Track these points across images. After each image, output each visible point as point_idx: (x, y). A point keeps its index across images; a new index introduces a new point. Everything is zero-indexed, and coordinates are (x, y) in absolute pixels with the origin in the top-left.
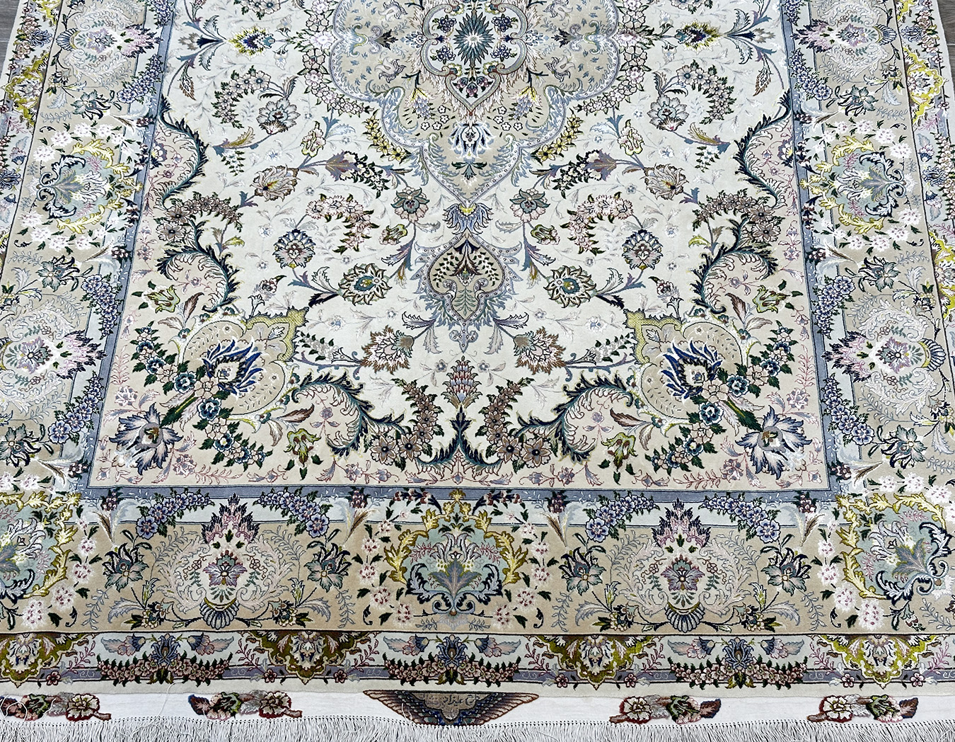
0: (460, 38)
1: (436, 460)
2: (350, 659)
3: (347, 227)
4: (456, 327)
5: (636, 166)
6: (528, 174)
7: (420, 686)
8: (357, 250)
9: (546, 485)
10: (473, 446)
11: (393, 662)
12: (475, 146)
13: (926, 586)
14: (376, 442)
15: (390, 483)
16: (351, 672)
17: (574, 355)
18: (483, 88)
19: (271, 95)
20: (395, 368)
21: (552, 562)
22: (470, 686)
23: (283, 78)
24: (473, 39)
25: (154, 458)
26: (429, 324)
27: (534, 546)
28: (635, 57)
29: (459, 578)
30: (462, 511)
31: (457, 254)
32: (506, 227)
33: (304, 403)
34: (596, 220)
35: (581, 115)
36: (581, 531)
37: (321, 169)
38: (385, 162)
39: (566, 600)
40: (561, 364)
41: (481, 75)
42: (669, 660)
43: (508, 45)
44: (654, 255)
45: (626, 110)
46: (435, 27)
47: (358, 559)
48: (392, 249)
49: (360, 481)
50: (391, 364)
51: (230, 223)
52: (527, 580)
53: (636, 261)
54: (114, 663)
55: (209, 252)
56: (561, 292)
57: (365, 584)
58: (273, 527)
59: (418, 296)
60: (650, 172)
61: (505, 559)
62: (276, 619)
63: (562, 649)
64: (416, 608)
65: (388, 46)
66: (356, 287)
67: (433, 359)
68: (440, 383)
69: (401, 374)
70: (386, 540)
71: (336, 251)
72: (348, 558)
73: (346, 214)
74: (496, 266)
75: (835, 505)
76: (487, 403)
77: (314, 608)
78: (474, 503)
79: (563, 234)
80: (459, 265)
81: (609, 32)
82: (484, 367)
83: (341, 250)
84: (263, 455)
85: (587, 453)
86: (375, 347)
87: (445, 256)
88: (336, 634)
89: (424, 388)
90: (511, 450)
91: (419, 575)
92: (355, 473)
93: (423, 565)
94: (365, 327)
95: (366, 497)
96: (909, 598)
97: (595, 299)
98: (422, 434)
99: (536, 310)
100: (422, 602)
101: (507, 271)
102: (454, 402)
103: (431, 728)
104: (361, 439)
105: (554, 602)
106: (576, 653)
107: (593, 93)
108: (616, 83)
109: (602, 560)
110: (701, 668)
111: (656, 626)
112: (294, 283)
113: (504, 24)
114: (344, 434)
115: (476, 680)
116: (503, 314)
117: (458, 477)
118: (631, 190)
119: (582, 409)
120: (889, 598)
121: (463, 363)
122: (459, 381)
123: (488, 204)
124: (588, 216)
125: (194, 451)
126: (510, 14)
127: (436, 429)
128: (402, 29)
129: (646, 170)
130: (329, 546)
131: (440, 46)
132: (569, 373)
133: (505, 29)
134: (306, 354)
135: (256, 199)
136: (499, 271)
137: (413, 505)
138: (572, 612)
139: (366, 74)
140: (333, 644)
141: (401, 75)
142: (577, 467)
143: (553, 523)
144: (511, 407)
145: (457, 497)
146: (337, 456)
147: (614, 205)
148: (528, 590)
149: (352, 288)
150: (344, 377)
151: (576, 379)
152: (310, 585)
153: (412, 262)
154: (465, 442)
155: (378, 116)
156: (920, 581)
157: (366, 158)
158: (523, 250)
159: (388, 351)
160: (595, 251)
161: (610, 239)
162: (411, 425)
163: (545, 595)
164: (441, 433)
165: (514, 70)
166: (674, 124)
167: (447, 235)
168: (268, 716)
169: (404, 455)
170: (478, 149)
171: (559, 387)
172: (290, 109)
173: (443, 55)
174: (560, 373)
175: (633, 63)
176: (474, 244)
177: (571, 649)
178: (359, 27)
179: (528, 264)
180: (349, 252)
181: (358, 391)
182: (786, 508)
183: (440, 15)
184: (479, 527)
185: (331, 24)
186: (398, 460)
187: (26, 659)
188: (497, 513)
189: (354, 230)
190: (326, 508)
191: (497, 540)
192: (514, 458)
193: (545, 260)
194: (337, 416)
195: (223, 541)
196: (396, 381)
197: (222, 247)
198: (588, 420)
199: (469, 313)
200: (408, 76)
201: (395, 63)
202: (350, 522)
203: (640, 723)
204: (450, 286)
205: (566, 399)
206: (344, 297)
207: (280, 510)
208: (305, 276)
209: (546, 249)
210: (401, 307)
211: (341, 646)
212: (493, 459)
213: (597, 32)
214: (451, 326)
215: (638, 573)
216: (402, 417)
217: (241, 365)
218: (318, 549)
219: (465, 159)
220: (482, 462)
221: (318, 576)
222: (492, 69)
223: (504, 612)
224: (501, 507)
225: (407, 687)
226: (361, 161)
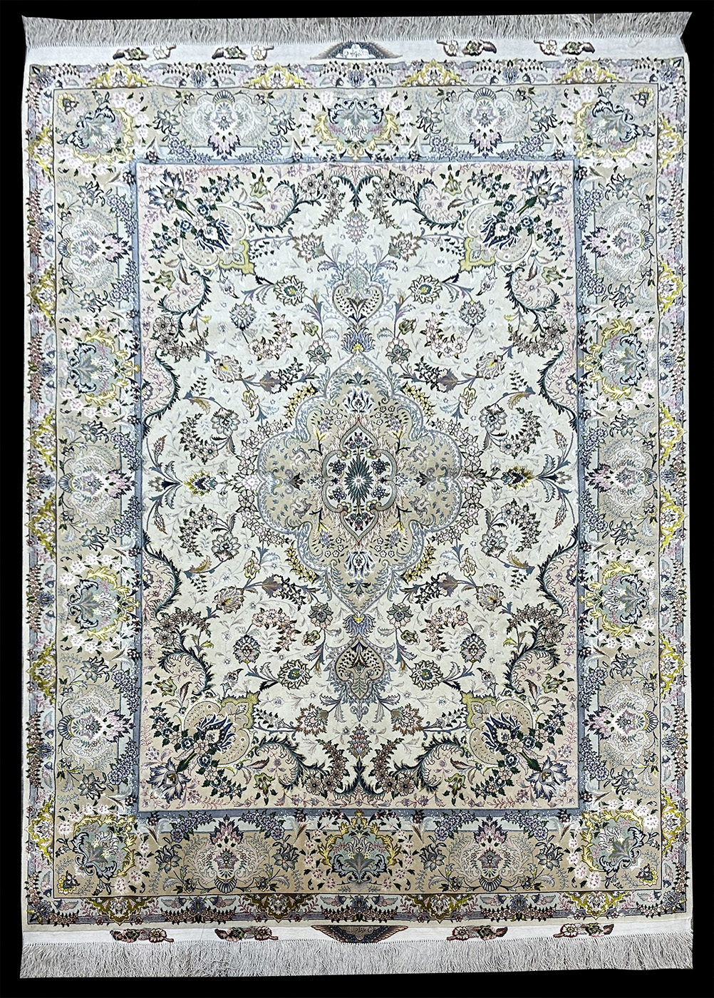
0: (348, 481)
1: (345, 792)
2: (303, 909)
3: (280, 633)
4: (355, 704)
5: (471, 585)
6: (399, 592)
7: (342, 923)
8: (288, 650)
9: (412, 807)
10: (368, 783)
11: (326, 910)
12: (362, 569)
13: (627, 864)
14: (309, 781)
15: (319, 806)
16: (303, 916)
17: (428, 723)
18: (367, 523)
19: (219, 529)
20: (317, 732)
21: (415, 853)
22: (370, 922)
23: (226, 515)
24: (359, 481)
25: (175, 793)
26: (338, 702)
27: (405, 843)
28: (473, 496)
29: (362, 863)
30: (362, 823)
31: (353, 653)
32: (384, 632)
33: (263, 756)
34: (444, 626)
35: (434, 544)
36: (432, 834)
37: (259, 589)
38: (302, 583)
39: (423, 874)
40: (421, 729)
41: (365, 511)
42: (481, 907)
43: (383, 486)
44: (481, 652)
45: (465, 541)
46: (331, 471)
47: (303, 852)
48: (310, 649)
49: (301, 805)
50: (315, 729)
51: (202, 630)
52: (401, 863)
53: (469, 656)
54: (170, 912)
55: (191, 652)
56: (421, 679)
57: (308, 867)
58: (252, 834)
59: (329, 682)
60: (480, 590)
61: (388, 851)
62: (259, 888)
63: (421, 902)
64: (338, 880)
65: (298, 487)
66: (289, 677)
67: (341, 726)
68: (346, 742)
69: (321, 736)
70: (318, 841)
71: (274, 651)
72: (297, 852)
73: (279, 623)
74: (379, 660)
75: (581, 817)
76: (375, 755)
77: (280, 881)
78: (369, 818)
79: (422, 637)
80: (355, 660)
81: (455, 474)
82: (372, 731)
83: (278, 650)
84: (241, 790)
85: (436, 787)
86: (304, 718)
87: (345, 654)
88: (293, 896)
89: (336, 745)
90: (390, 785)
91: (338, 861)
92: (298, 800)
93: (341, 855)
94: (297, 705)
95: (305, 815)
96: (617, 871)
97: (442, 684)
98: (336, 775)
99: (404, 692)
100: (341, 877)
101: (386, 664)
102: (355, 755)
103: (350, 944)
104: (300, 779)
105: (416, 876)
106: (428, 904)
107: (443, 526)
108: (459, 518)
109: (444, 851)
110: (498, 911)
111: (474, 889)
112: (249, 674)
113: (380, 467)
114: (289, 775)
115: (373, 919)
116: (384, 695)
117: (359, 803)
118: (468, 603)
119: (434, 759)
120: (605, 871)
121: (359, 728)
122: (357, 740)
123: (372, 615)
124: (438, 623)
125: (199, 788)
126: (384, 459)
127: (345, 772)
128: (307, 472)
129: (477, 588)
130: (285, 845)
131: (335, 487)
132: (426, 735)
133: (381, 472)
134: (261, 724)
135: (218, 613)
136: (381, 665)
137: (333, 819)
138: (426, 881)
139: (284, 511)
140: (292, 901)
141: (309, 512)
142: (430, 796)
143: (416, 830)
144: (390, 757)
145: (359, 814)
146: (286, 790)
147: (455, 615)
148: (401, 869)
149: (287, 678)
150: (286, 739)
151: (430, 739)
152: (276, 868)
153: (324, 658)
154: (363, 780)
155: (295, 546)
156: (624, 861)
157: (289, 579)
158: (396, 649)
159: (313, 721)
160: (443, 650)
161: (453, 640)
162: (329, 770)
163: (411, 872)
164: (348, 774)
165: (388, 507)
166: (497, 552)
167: (346, 638)
168: (259, 939)
169: (326, 789)
170: (365, 572)
171: (419, 744)
172: (234, 541)
173: (338, 495)
174: (419, 734)
175: (471, 501)
176: (364, 645)
177: (426, 902)
178: (276, 471)
179: (400, 659)
180: (283, 652)
181: (295, 748)
182: (552, 819)
183: (334, 460)
184: (373, 833)
185: (256, 468)
186: (323, 792)
187: (121, 910)
188: (383, 824)
189: (285, 635)
190: (282, 822)
191: (383, 840)
192: (393, 790)
193: (410, 656)
194: (284, 765)
195: (223, 843)
196: (319, 741)
197: (199, 649)
198: (437, 766)
199: (362, 694)
200: (314, 513)
201: (304, 502)
202: (296, 831)
203: (463, 940)
204: (349, 675)
205: (423, 752)
206: (282, 684)
207: (255, 824)
208: (255, 669)
209: (410, 648)
210: (319, 690)
211: (297, 902)
212: (380, 791)
213: (446, 475)
214: (351, 703)
215: (465, 859)
216: (324, 764)
217: (221, 731)
218: (279, 846)
219: (356, 580)
220: (373, 792)
221: (281, 862)
222: (373, 507)
223: (388, 881)
224: (385, 820)
225: (335, 923)
226: (286, 582)
